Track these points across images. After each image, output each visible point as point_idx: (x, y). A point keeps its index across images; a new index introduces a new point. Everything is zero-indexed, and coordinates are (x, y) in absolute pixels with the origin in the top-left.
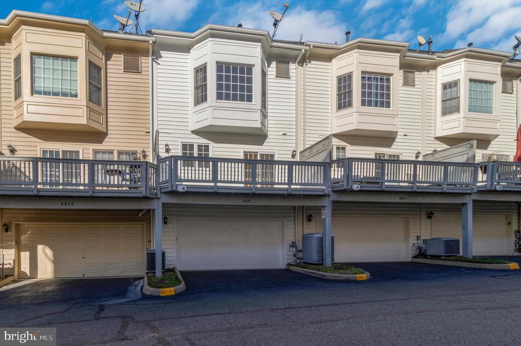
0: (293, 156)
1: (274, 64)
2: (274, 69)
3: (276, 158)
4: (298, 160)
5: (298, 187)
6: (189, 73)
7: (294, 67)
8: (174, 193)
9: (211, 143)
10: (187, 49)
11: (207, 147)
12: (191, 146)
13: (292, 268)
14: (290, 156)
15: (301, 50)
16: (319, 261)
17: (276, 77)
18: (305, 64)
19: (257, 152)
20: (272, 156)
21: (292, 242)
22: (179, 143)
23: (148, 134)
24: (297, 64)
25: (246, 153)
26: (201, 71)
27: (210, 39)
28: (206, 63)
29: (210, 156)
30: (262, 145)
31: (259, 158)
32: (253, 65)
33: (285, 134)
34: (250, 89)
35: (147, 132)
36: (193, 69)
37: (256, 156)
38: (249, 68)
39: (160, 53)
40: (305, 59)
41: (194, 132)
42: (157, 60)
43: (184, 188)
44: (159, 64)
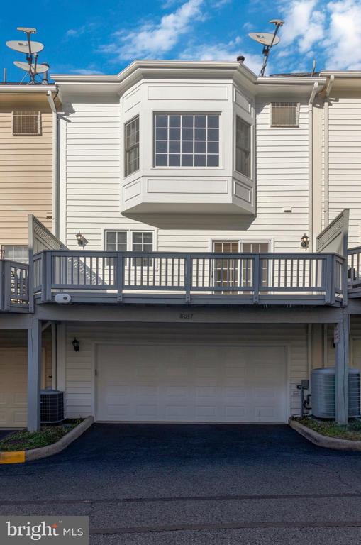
0: (305, 245)
1: (268, 109)
2: (269, 116)
3: (271, 250)
4: (315, 251)
5: (314, 293)
6: (118, 130)
7: (306, 110)
8: (51, 304)
9: (156, 229)
10: (114, 98)
11: (149, 236)
12: (123, 235)
13: (297, 426)
14: (300, 245)
15: (313, 84)
16: (328, 414)
17: (272, 126)
18: (326, 104)
19: (238, 241)
20: (265, 245)
21: (303, 381)
22: (102, 232)
23: (49, 220)
24: (310, 105)
25: (217, 244)
26: (132, 126)
27: (143, 80)
28: (138, 116)
29: (154, 250)
30: (246, 229)
31: (240, 250)
32: (220, 113)
33: (290, 211)
34: (214, 148)
35: (48, 217)
36: (123, 125)
37: (235, 245)
38: (214, 118)
39: (72, 107)
40: (326, 97)
41: (126, 214)
42: (67, 115)
43: (65, 298)
44: (70, 121)
